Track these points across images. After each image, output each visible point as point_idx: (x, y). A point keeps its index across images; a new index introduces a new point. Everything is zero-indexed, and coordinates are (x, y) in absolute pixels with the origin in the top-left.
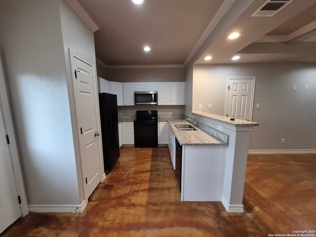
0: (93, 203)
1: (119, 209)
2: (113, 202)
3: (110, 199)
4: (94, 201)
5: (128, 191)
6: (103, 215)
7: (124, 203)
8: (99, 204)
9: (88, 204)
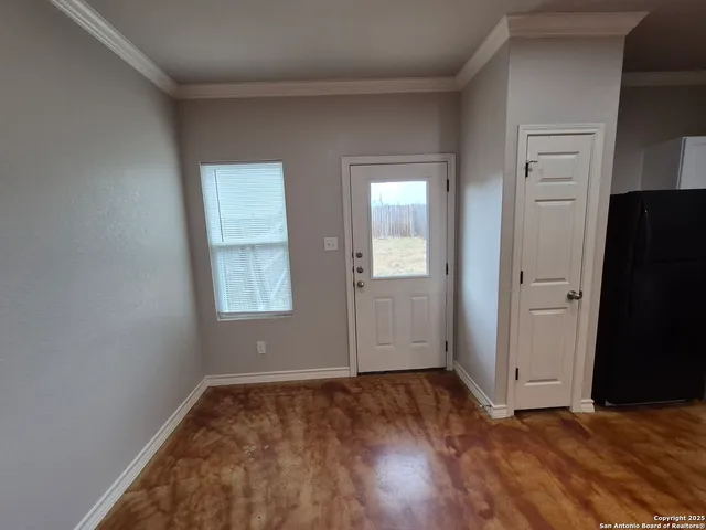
0: (518, 423)
1: (546, 474)
2: (552, 454)
3: (551, 446)
4: (523, 423)
5: (612, 475)
6: (513, 450)
7: (570, 477)
8: (526, 433)
9: (511, 417)
